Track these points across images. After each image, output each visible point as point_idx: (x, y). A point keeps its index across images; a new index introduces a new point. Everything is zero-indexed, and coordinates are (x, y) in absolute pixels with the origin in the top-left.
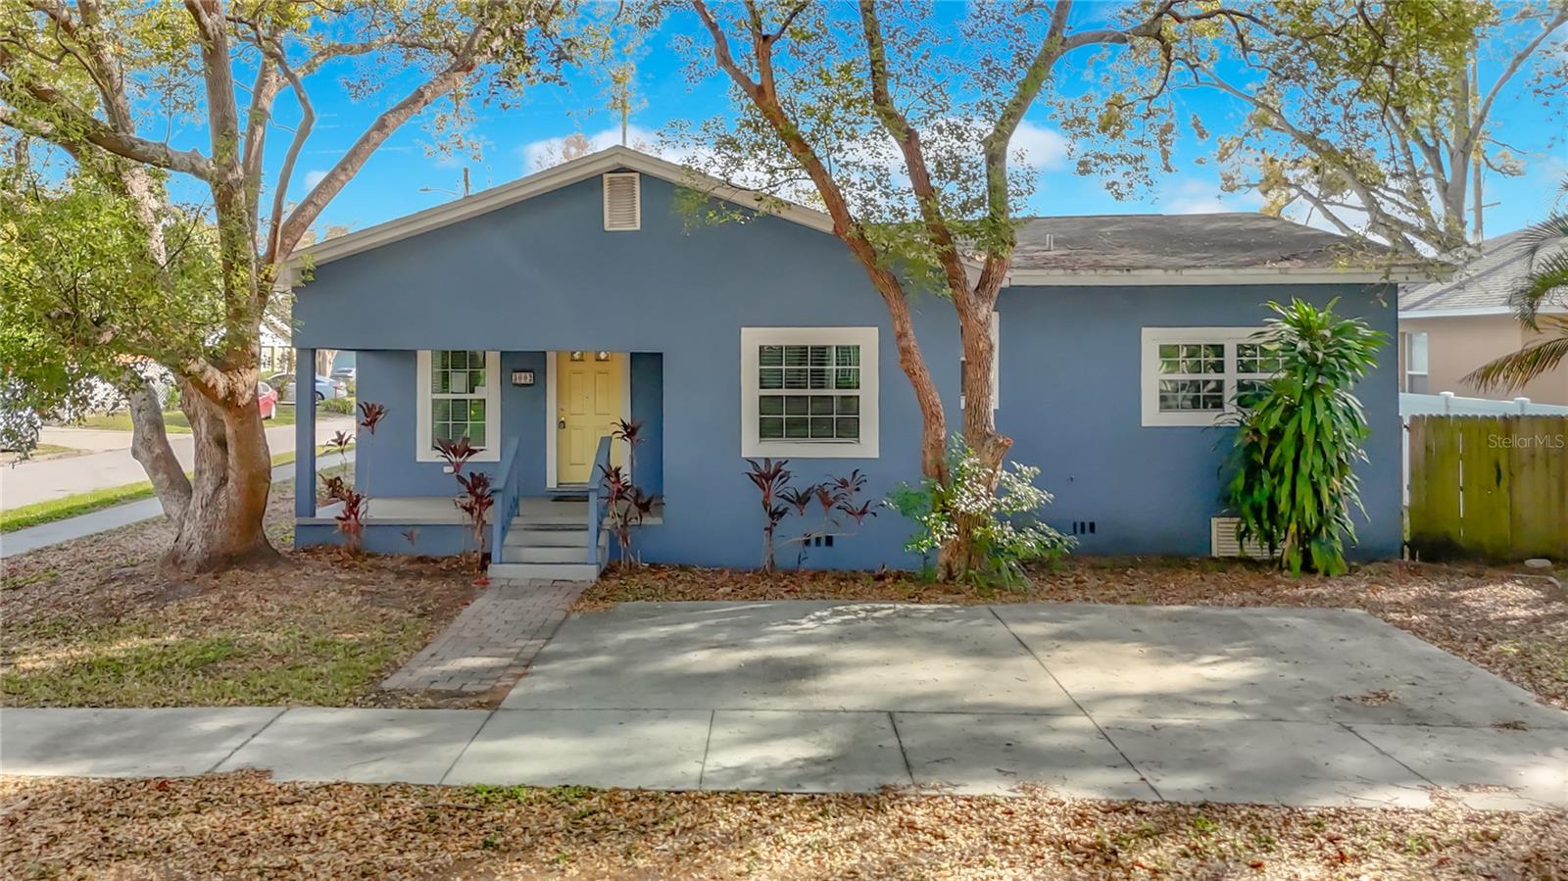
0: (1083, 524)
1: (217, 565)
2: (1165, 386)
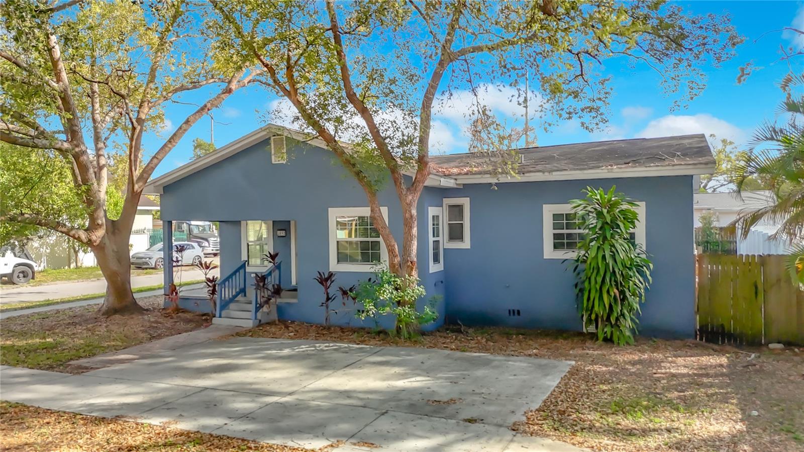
0: (514, 311)
1: (110, 312)
2: (556, 236)
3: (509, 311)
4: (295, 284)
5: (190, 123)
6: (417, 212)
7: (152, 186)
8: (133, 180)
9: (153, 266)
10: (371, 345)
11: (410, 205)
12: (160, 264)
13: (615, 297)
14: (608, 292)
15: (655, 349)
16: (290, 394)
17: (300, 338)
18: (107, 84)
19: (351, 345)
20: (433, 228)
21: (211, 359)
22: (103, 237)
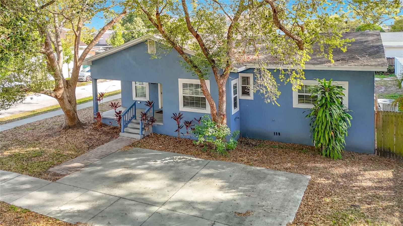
0: (277, 133)
1: (67, 128)
2: (299, 96)
3: (274, 133)
4: (161, 108)
5: (105, 30)
6: (226, 88)
7: (86, 62)
8: (76, 61)
9: (85, 80)
10: (203, 158)
11: (222, 85)
12: (89, 79)
13: (332, 136)
14: (328, 134)
15: (353, 163)
16: (164, 204)
17: (165, 150)
18: (62, 14)
19: (192, 158)
20: (234, 91)
21: (121, 169)
22: (63, 94)
